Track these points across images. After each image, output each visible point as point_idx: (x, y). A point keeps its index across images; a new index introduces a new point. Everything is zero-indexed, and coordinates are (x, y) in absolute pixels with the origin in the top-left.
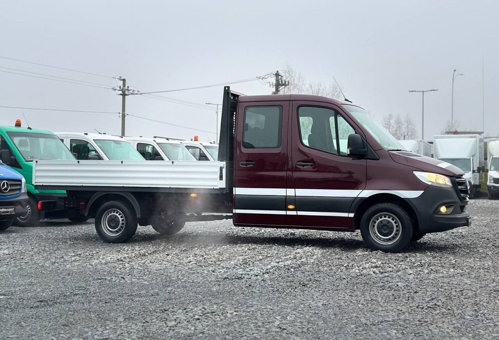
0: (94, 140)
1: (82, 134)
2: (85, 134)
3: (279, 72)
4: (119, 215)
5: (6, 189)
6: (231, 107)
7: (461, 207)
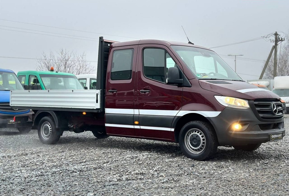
3: (277, 32)
4: (49, 126)
6: (105, 51)
7: (259, 125)
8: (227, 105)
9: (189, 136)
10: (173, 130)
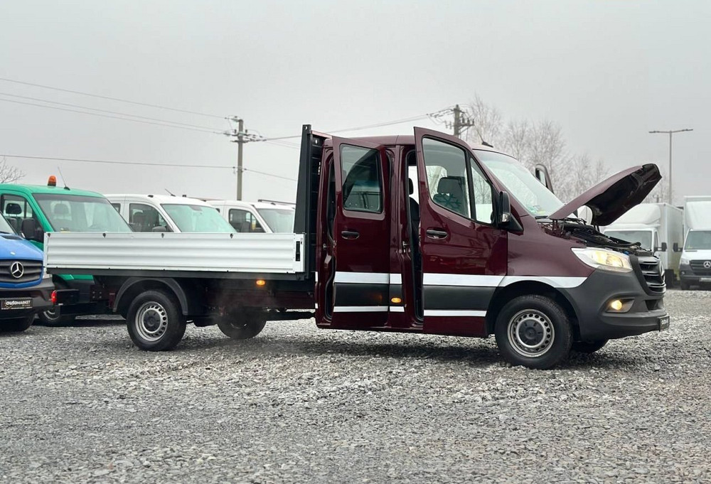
0: (161, 204)
1: (146, 196)
2: (149, 196)
3: (460, 106)
4: (160, 310)
5: (18, 274)
6: (314, 155)
7: (646, 301)
8: (596, 266)
9: (517, 324)
10: (483, 314)
